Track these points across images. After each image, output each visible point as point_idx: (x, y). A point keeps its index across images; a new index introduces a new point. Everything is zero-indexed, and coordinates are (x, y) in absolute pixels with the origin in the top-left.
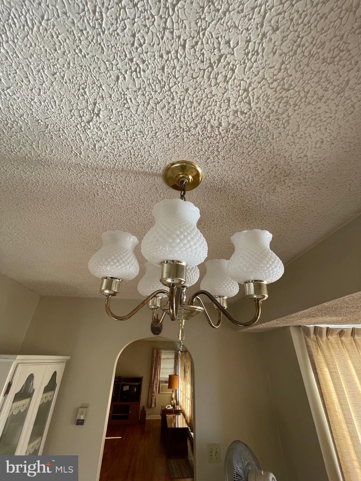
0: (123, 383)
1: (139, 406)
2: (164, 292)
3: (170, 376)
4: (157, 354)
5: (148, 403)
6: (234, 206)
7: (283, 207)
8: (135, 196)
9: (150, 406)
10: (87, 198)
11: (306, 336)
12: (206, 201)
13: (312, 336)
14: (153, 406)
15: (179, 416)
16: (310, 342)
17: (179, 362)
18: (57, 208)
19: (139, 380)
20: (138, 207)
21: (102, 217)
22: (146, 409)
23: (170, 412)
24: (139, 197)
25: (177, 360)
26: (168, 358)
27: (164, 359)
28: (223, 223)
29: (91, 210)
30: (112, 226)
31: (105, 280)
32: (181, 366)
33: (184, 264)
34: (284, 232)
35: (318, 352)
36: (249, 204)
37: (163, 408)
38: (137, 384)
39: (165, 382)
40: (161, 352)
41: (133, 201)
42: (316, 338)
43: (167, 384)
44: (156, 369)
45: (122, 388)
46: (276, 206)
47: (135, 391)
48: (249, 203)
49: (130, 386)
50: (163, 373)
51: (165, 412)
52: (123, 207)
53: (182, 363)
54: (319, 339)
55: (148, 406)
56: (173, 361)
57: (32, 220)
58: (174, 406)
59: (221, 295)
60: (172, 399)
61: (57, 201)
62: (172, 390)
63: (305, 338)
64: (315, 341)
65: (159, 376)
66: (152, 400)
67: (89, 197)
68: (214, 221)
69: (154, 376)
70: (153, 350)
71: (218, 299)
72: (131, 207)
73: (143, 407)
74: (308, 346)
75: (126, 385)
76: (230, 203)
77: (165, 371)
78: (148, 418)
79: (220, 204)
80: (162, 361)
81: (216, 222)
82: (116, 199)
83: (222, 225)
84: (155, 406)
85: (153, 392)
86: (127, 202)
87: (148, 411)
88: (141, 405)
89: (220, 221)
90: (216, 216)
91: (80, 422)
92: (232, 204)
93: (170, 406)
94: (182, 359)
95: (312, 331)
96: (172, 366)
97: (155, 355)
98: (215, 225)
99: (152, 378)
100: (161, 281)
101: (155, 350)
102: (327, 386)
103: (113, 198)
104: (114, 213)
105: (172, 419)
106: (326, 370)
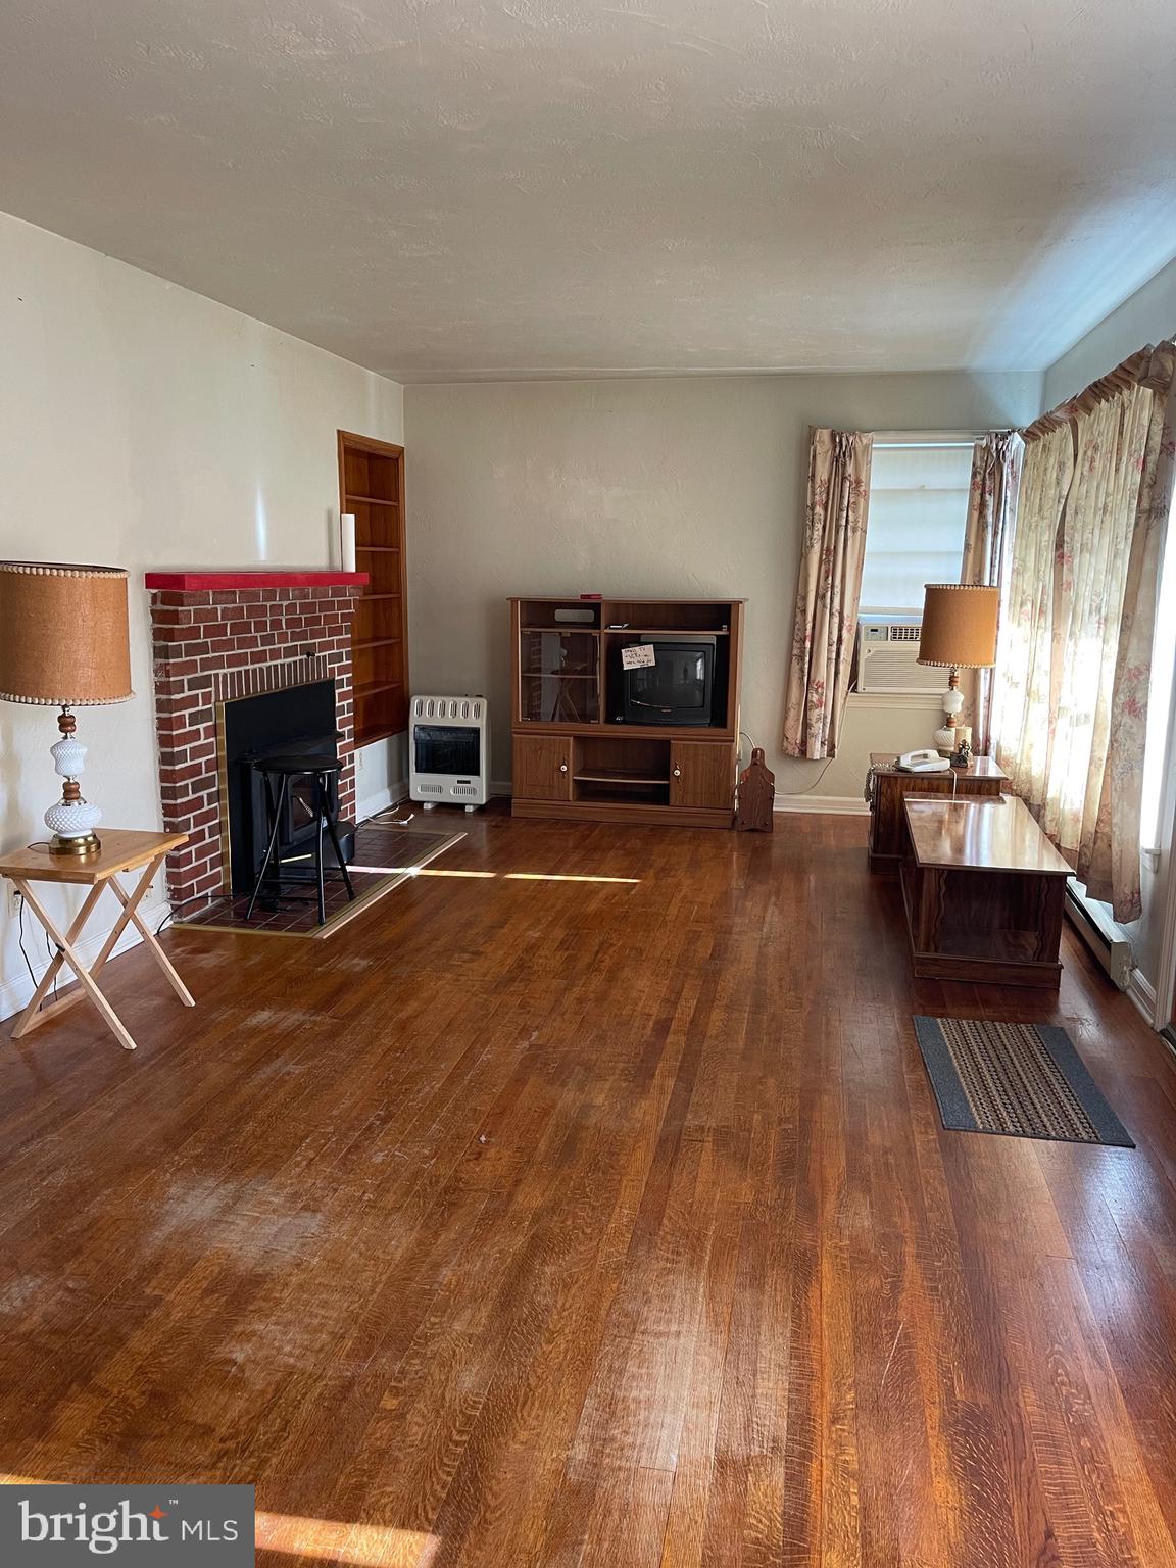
0: (617, 629)
1: (729, 751)
3: (935, 595)
4: (839, 461)
5: (783, 737)
9: (795, 753)
14: (817, 750)
15: (988, 808)
19: (721, 615)
22: (770, 763)
23: (931, 783)
25: (990, 501)
26: (922, 489)
27: (888, 493)
37: (886, 767)
38: (709, 637)
39: (898, 633)
40: (866, 448)
43: (916, 647)
44: (828, 554)
45: (615, 660)
47: (699, 676)
49: (664, 648)
50: (879, 581)
55: (784, 754)
56: (961, 506)
58: (959, 760)
60: (947, 723)
65: (856, 599)
66: (806, 725)
69: (820, 597)
70: (809, 438)
75: (637, 641)
77: (897, 568)
78: (782, 804)
84: (831, 754)
85: (810, 684)
88: (742, 747)
93: (934, 754)
94: (1028, 488)
96: (955, 538)
97: (822, 471)
99: (804, 612)
101: (824, 435)
105: (941, 822)
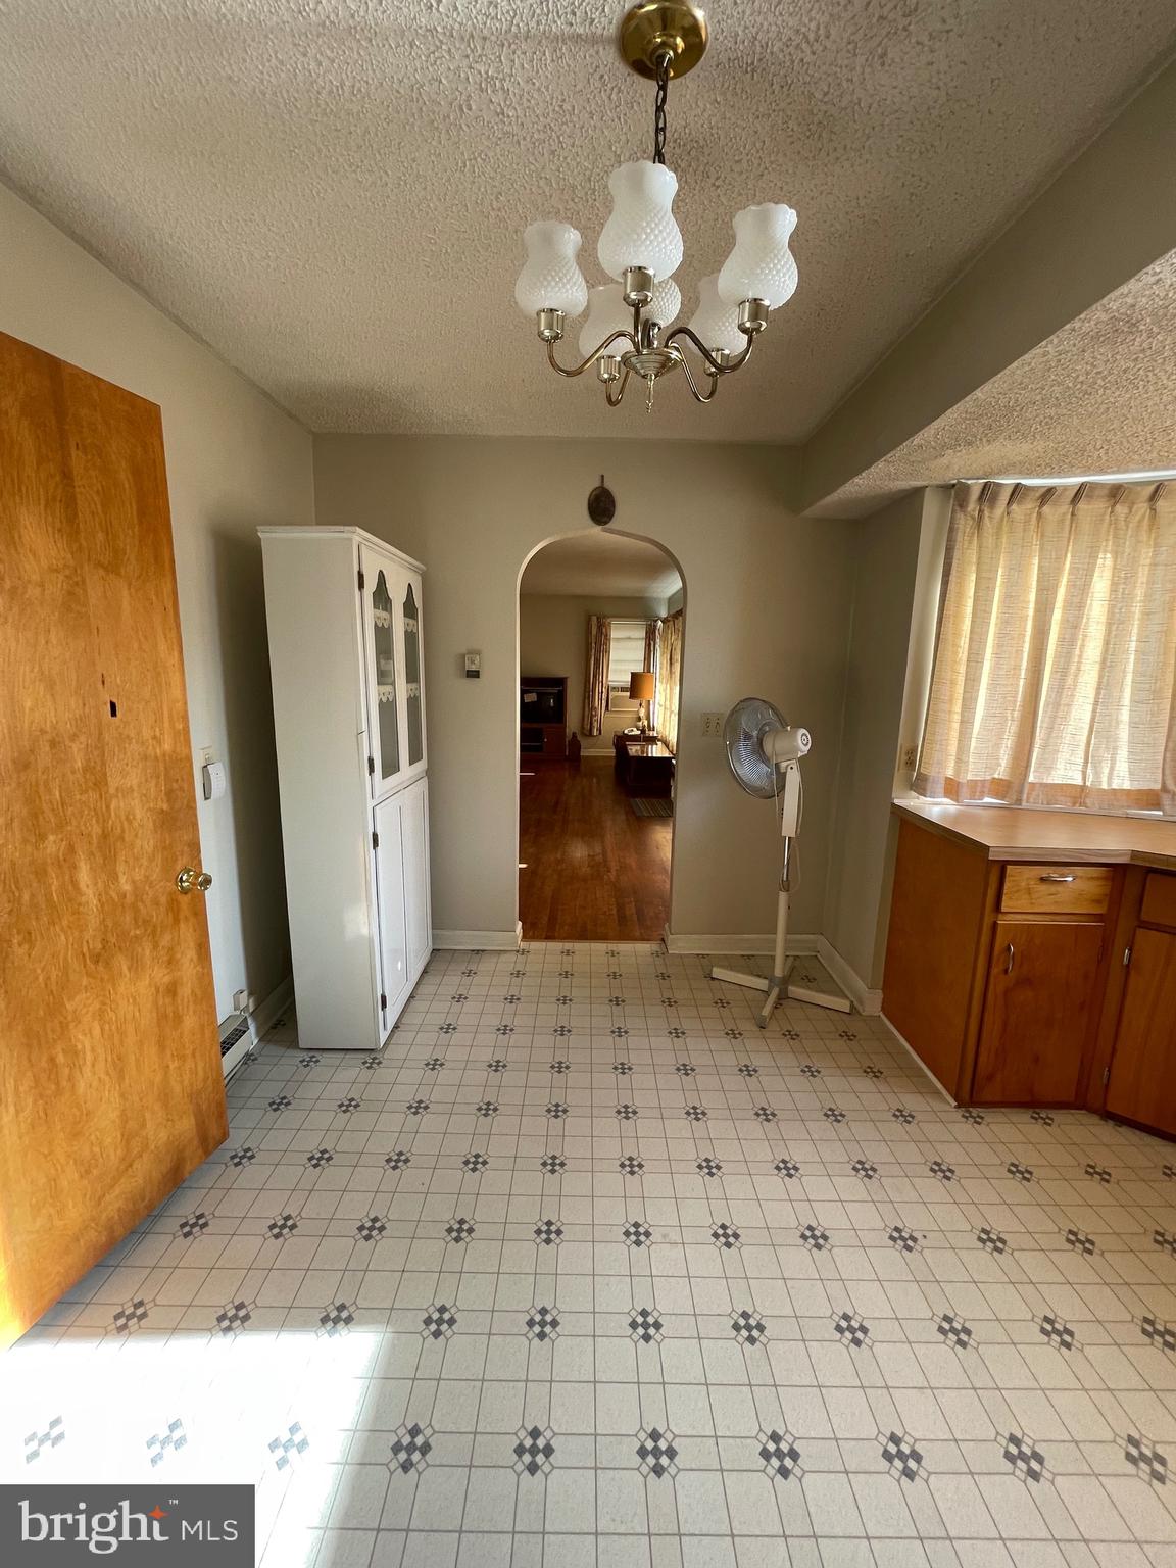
1: (564, 732)
2: (625, 335)
3: (634, 675)
4: (600, 627)
5: (583, 728)
6: (789, 113)
7: (912, 103)
8: (552, 104)
9: (588, 733)
10: (445, 121)
11: (957, 508)
12: (718, 103)
13: (972, 506)
14: (595, 734)
15: (655, 746)
16: (962, 521)
17: (657, 646)
18: (377, 155)
19: (560, 682)
20: (559, 137)
21: (476, 171)
22: (579, 738)
23: (635, 739)
24: (561, 107)
25: (652, 643)
26: (629, 638)
27: (618, 639)
28: (762, 166)
29: (451, 152)
30: (497, 198)
31: (543, 314)
32: (663, 654)
33: (651, 272)
34: (923, 184)
35: (970, 542)
36: (825, 103)
37: (619, 735)
38: (555, 690)
39: (623, 689)
40: (610, 623)
41: (549, 120)
42: (980, 511)
43: (628, 694)
44: (597, 662)
46: (894, 103)
47: (552, 705)
48: (826, 99)
49: (539, 695)
50: (615, 671)
51: (621, 741)
52: (524, 139)
53: (664, 648)
54: (986, 513)
55: (583, 733)
56: (642, 644)
57: (318, 193)
58: (644, 731)
59: (720, 347)
60: (639, 719)
61: (377, 135)
62: (636, 702)
63: (953, 512)
64: (973, 518)
65: (607, 677)
66: (592, 723)
67: (449, 117)
68: (739, 161)
69: (595, 676)
70: (589, 619)
71: (713, 354)
72: (542, 136)
73: (574, 735)
74: (952, 530)
75: (529, 692)
76: (777, 105)
77: (619, 666)
78: (584, 753)
79: (753, 111)
80: (613, 645)
81: (745, 165)
82: (509, 116)
83: (762, 175)
84: (600, 733)
85: (593, 708)
86: (533, 123)
87: (584, 742)
88: (568, 731)
89: (756, 162)
90: (745, 148)
91: (474, 674)
92: (783, 105)
93: (635, 729)
94: (664, 639)
95: (975, 494)
96: (641, 656)
97: (594, 631)
98: (744, 176)
99: (590, 680)
100: (624, 300)
101: (594, 618)
102: (959, 604)
103: (503, 114)
104: (502, 159)
105: (639, 749)
106: (973, 577)
